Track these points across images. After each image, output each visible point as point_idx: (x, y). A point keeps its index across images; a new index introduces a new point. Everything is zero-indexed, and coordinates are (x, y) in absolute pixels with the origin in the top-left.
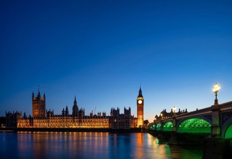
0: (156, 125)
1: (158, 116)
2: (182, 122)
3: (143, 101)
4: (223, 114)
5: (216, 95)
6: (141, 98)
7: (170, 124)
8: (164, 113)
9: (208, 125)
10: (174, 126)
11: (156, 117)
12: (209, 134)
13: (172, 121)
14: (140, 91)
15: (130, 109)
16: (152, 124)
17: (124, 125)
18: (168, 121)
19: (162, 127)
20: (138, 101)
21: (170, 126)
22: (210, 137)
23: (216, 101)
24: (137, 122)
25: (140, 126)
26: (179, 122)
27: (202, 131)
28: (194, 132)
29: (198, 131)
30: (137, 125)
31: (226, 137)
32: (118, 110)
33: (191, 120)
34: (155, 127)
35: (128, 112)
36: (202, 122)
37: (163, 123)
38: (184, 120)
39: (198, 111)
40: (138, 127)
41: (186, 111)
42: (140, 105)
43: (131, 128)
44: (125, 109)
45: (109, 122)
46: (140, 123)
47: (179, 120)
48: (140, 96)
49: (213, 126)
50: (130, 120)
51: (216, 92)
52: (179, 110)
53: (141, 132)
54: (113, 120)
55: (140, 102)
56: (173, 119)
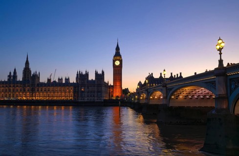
0: (139, 96)
1: (143, 83)
2: (176, 91)
3: (121, 61)
4: (230, 79)
5: (220, 54)
6: (118, 58)
7: (158, 94)
8: (150, 78)
9: (211, 96)
10: (164, 98)
11: (140, 84)
12: (212, 108)
13: (161, 91)
14: (118, 49)
15: (103, 72)
16: (134, 94)
17: (94, 96)
18: (155, 90)
19: (148, 98)
20: (114, 61)
21: (159, 98)
22: (214, 112)
23: (221, 62)
24: (113, 92)
25: (117, 97)
26: (171, 92)
27: (203, 105)
28: (192, 105)
29: (197, 105)
30: (112, 96)
31: (236, 113)
32: (87, 75)
33: (188, 89)
34: (139, 99)
35: (100, 77)
36: (202, 91)
37: (149, 93)
38: (179, 89)
39: (196, 76)
40: (114, 98)
41: (181, 76)
42: (117, 66)
43: (105, 100)
44: (96, 73)
45: (74, 92)
46: (117, 93)
47: (171, 89)
48: (118, 55)
49: (217, 96)
50: (103, 88)
51: (220, 50)
52: (171, 74)
53: (118, 106)
54: (80, 88)
55: (117, 63)
56: (163, 87)
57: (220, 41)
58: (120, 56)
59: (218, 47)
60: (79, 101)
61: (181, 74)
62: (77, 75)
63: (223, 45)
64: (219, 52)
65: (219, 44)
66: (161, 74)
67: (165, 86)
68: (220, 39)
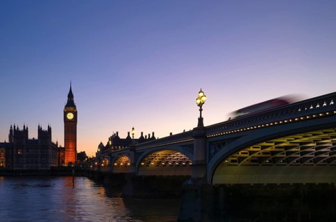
0: (100, 162)
1: (105, 145)
2: (147, 155)
3: (75, 114)
4: (210, 142)
5: (201, 110)
6: (71, 109)
7: (125, 159)
8: (115, 139)
9: (187, 162)
10: (131, 164)
11: (101, 146)
12: (188, 177)
13: (128, 155)
14: (71, 96)
15: (50, 129)
16: (92, 160)
17: (36, 162)
18: (121, 155)
19: (111, 165)
20: (65, 114)
21: (125, 165)
22: (190, 182)
23: (201, 120)
24: (64, 156)
25: (70, 163)
26: (141, 157)
27: (178, 173)
28: (165, 174)
29: (171, 173)
30: (63, 162)
31: (214, 183)
32: (26, 131)
33: (161, 154)
34: (99, 166)
35: (45, 135)
36: (178, 156)
37: (113, 159)
38: (151, 153)
39: (172, 138)
40: (66, 165)
41: (153, 137)
42: (70, 121)
43: (52, 167)
44: (40, 130)
45: (7, 156)
46: (70, 158)
47: (141, 154)
48: (70, 105)
49: (195, 163)
50: (50, 151)
51: (200, 105)
52: (142, 133)
53: (71, 175)
54: (15, 150)
55: (70, 116)
56: (131, 150)
57: (201, 94)
58: (75, 107)
59: (199, 101)
60: (15, 169)
61: (153, 133)
62: (11, 131)
63: (204, 99)
64: (199, 108)
65: (200, 98)
66: (129, 133)
67: (133, 149)
68: (201, 92)
